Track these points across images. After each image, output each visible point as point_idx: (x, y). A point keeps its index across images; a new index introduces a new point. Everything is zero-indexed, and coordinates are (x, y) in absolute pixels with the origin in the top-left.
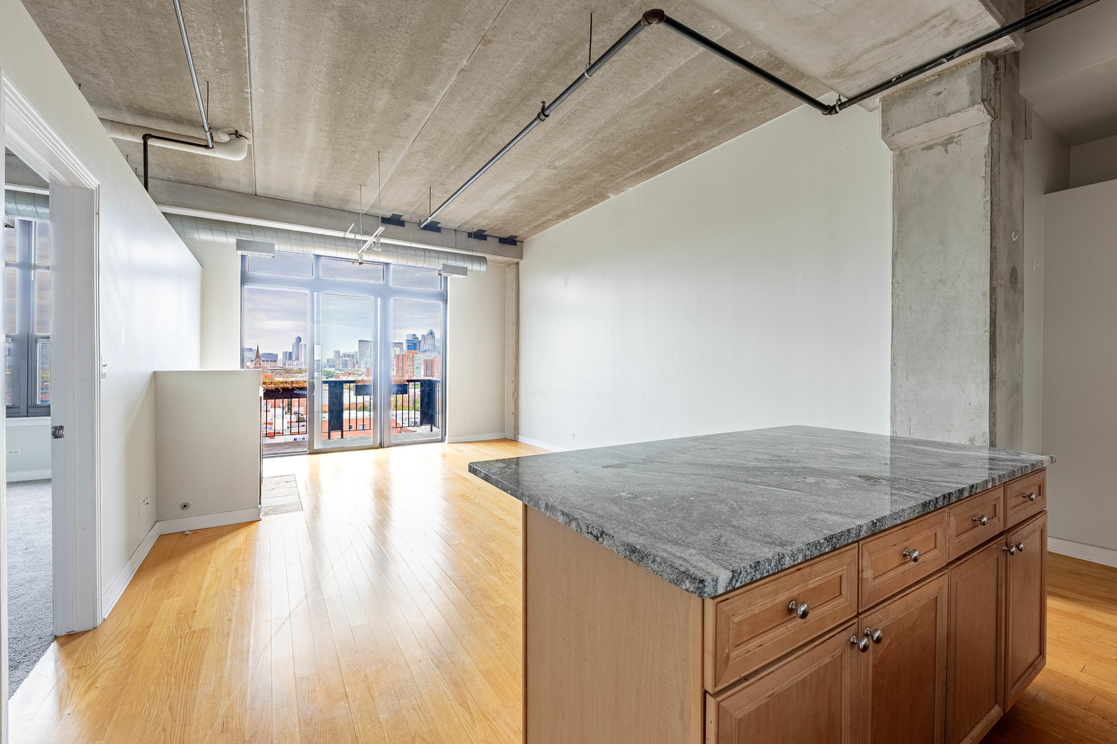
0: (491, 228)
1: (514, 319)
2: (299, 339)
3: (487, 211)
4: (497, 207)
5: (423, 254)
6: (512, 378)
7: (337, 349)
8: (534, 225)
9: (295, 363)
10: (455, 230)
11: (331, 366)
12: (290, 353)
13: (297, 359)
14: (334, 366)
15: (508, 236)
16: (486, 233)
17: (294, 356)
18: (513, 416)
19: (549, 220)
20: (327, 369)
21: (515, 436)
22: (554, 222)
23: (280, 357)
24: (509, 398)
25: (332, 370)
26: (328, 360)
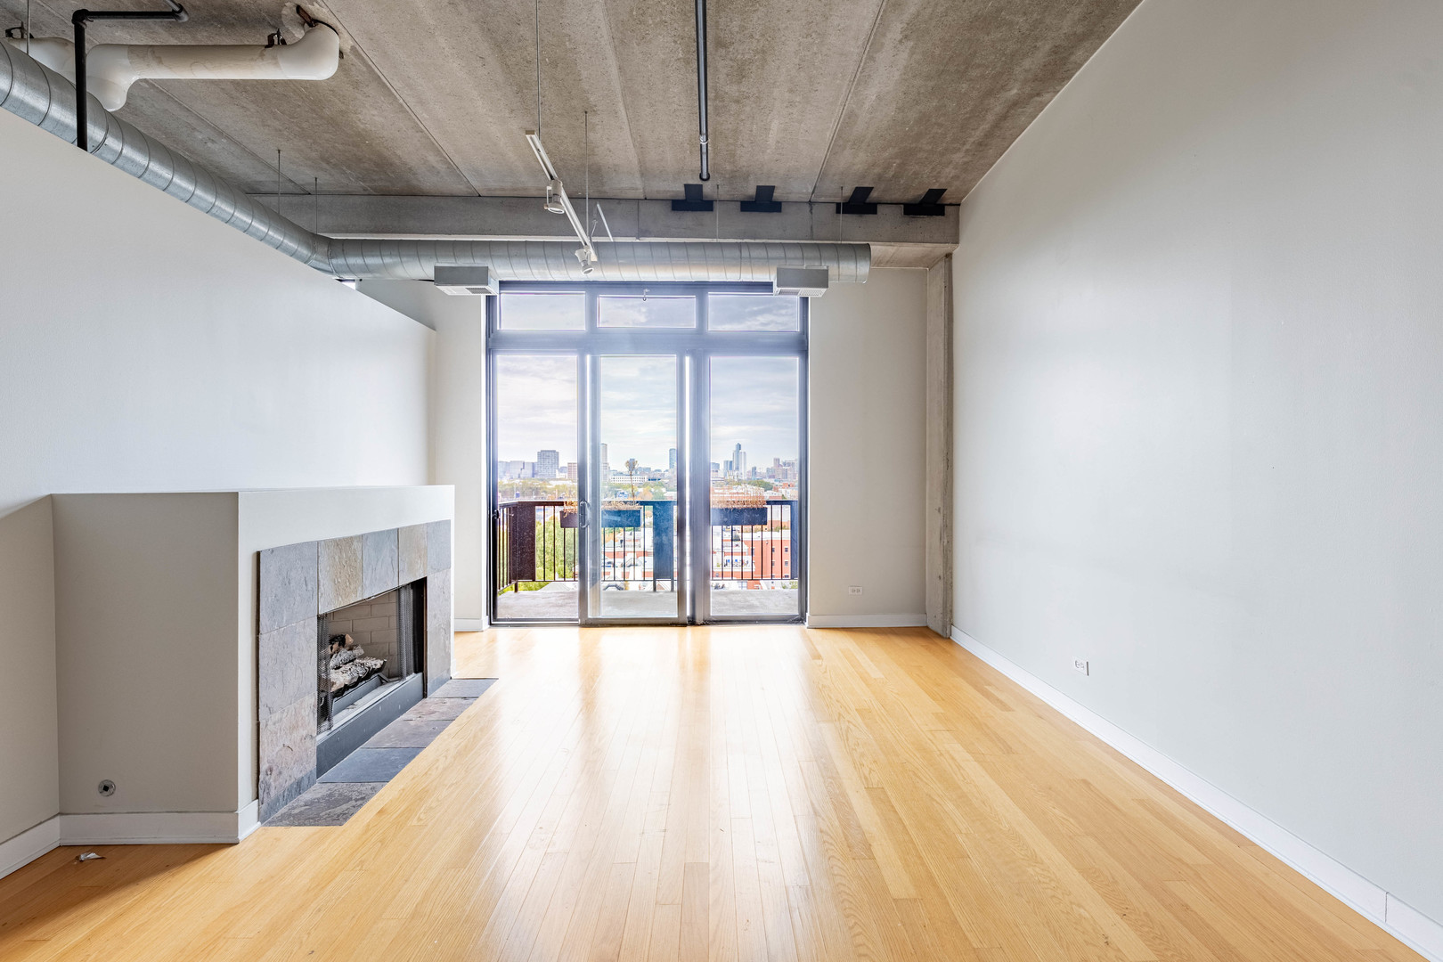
0: (880, 177)
1: (942, 377)
2: (739, 447)
3: (851, 117)
4: (871, 93)
5: (738, 253)
6: (939, 503)
7: (777, 457)
8: (978, 134)
9: (735, 473)
10: (810, 203)
11: (770, 477)
12: (731, 462)
13: (737, 469)
14: (774, 477)
15: (922, 192)
16: (874, 195)
17: (734, 466)
18: (940, 584)
19: (1015, 104)
20: (766, 480)
21: (944, 627)
22: (1029, 109)
23: (722, 467)
24: (933, 541)
25: (772, 481)
26: (768, 470)
